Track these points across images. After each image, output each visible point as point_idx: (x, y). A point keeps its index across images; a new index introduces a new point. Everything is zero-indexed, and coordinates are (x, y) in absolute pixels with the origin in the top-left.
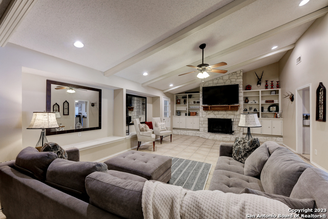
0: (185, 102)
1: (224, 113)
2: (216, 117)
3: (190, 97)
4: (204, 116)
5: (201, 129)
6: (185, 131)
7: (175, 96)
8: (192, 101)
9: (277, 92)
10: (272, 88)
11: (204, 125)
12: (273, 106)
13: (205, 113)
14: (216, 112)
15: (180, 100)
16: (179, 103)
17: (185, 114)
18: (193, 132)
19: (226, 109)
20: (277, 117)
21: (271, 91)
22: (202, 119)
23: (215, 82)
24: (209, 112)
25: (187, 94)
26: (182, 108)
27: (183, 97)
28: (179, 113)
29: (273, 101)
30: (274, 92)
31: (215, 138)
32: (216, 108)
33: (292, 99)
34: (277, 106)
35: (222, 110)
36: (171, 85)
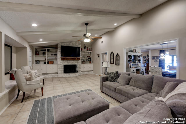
0: (44, 54)
1: (72, 61)
2: (68, 64)
3: (48, 50)
4: (61, 63)
5: (59, 72)
6: (46, 75)
7: (34, 48)
8: (50, 53)
9: (91, 53)
10: (89, 51)
11: (61, 69)
12: (89, 58)
13: (62, 62)
14: (69, 61)
15: (39, 52)
16: (38, 54)
17: (43, 63)
18: (52, 75)
19: (74, 59)
20: (91, 63)
21: (89, 52)
22: (60, 66)
23: (68, 44)
24: (64, 61)
25: (47, 49)
26: (41, 58)
27: (42, 50)
28: (38, 62)
29: (89, 56)
30: (90, 53)
31: (70, 76)
32: (70, 59)
33: (99, 56)
34: (90, 58)
35: (72, 60)
36: (41, 40)
